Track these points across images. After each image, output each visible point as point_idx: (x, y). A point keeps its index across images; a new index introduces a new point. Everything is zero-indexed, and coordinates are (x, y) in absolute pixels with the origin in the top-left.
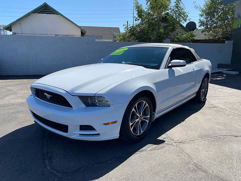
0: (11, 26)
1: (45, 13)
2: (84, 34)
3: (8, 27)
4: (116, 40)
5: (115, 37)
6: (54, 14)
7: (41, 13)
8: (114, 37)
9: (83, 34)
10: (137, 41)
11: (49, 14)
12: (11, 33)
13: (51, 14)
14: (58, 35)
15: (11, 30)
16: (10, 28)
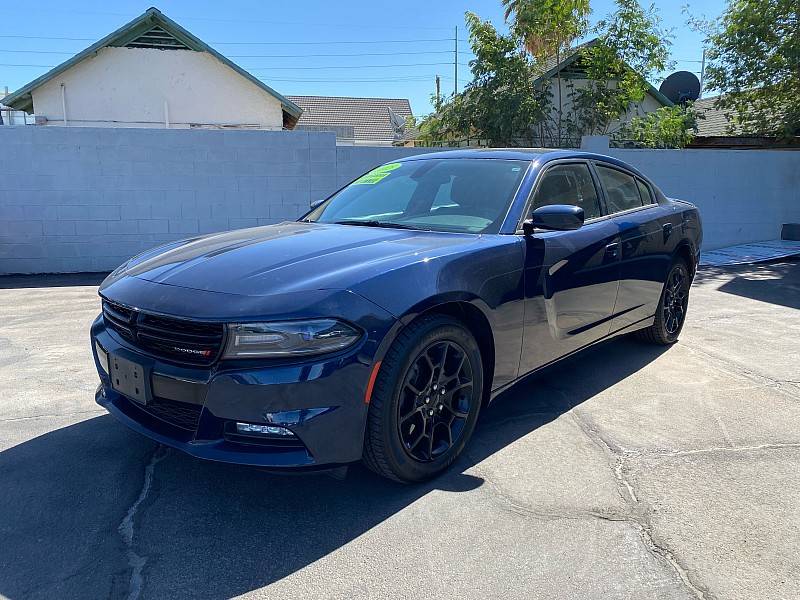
0: (29, 93)
1: (152, 47)
2: (295, 120)
3: (20, 98)
4: (406, 143)
5: (400, 131)
6: (186, 48)
7: (139, 46)
8: (398, 131)
9: (289, 119)
10: (483, 142)
11: (166, 48)
12: (31, 119)
13: (176, 48)
14: (199, 125)
15: (29, 109)
16: (28, 103)
